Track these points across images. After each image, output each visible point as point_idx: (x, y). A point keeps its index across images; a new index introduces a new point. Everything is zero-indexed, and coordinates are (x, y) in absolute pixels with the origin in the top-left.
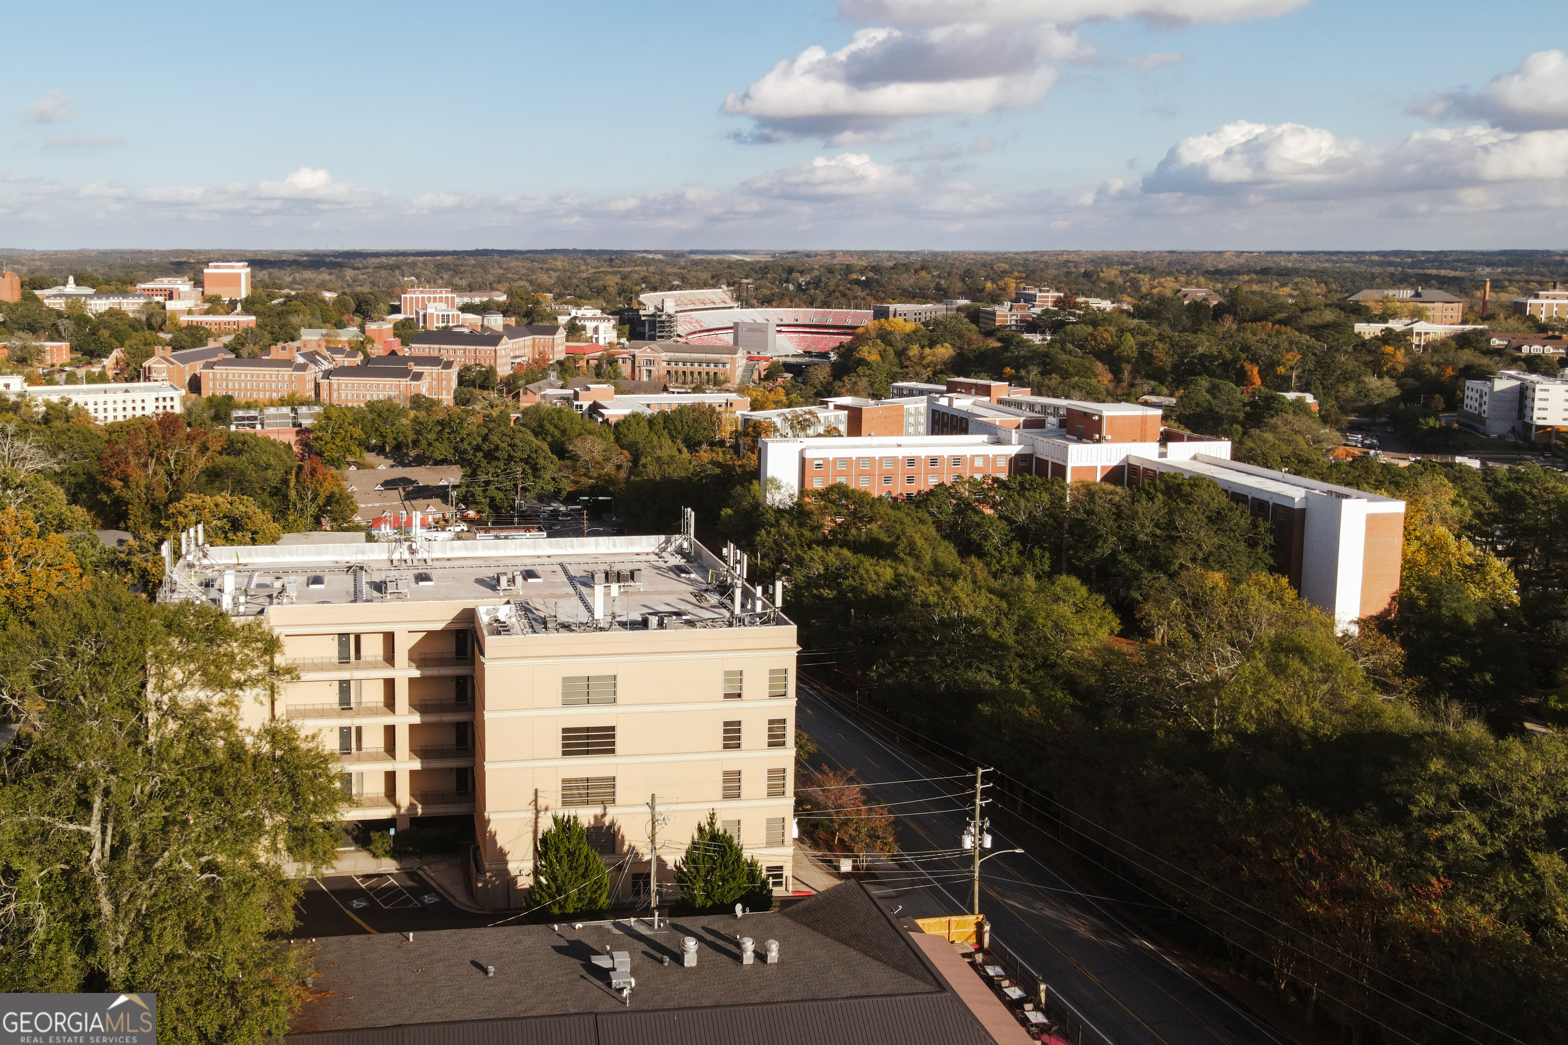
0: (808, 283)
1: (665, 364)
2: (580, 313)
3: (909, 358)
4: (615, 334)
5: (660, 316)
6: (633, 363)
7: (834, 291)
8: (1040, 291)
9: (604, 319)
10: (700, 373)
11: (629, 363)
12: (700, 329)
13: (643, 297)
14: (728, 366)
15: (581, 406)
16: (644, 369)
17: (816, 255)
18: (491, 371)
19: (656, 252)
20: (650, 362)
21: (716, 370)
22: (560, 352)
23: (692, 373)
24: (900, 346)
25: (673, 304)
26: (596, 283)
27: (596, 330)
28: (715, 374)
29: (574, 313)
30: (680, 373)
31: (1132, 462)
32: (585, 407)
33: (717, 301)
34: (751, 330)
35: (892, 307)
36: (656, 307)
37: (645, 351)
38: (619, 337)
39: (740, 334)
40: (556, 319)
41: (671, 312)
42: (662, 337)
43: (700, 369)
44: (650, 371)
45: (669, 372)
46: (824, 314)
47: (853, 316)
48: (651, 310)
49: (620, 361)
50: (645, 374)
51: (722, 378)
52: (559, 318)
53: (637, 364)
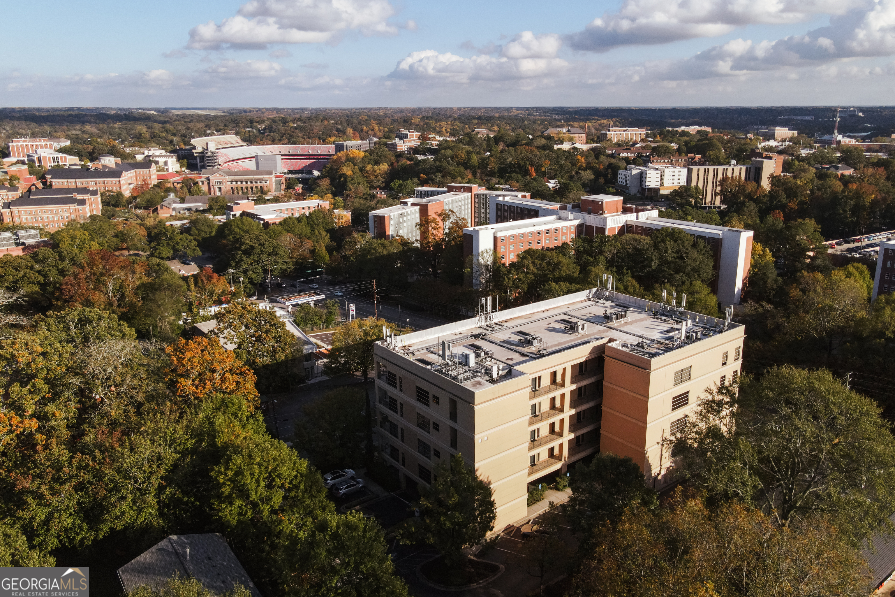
0: (264, 129)
1: (229, 183)
2: (151, 153)
3: (367, 172)
4: (178, 165)
5: (207, 153)
6: (209, 183)
7: (285, 134)
8: (409, 132)
9: (169, 156)
10: (252, 188)
11: (206, 184)
12: (228, 160)
13: (193, 141)
14: (268, 182)
15: (235, 215)
16: (216, 187)
17: (250, 111)
18: (119, 195)
19: (152, 109)
20: (220, 183)
21: (261, 185)
22: (155, 179)
23: (247, 188)
24: (361, 165)
25: (214, 145)
26: (133, 132)
27: (166, 163)
28: (261, 187)
29: (146, 153)
30: (239, 188)
31: (628, 223)
32: (238, 215)
33: (234, 142)
34: (266, 160)
35: (345, 143)
36: (203, 148)
37: (216, 176)
38: (181, 167)
39: (260, 162)
40: (135, 157)
41: (213, 150)
42: (209, 166)
43: (252, 185)
44: (220, 188)
45: (232, 188)
46: (295, 148)
47: (312, 148)
48: (199, 149)
49: (200, 183)
50: (217, 190)
51: (265, 189)
52: (137, 156)
53: (211, 184)
